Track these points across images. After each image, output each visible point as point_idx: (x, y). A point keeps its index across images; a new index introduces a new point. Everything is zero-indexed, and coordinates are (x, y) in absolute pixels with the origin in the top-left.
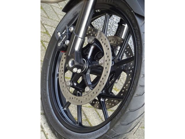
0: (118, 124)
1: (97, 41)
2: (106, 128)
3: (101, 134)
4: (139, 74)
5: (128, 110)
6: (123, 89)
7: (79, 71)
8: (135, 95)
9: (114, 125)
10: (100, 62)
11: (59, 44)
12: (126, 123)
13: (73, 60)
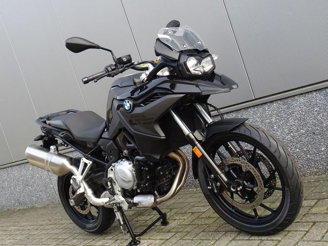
0: (289, 181)
1: (229, 166)
2: (287, 191)
3: (289, 196)
4: (267, 148)
5: (285, 169)
6: (268, 170)
7: (241, 187)
8: (278, 159)
9: (288, 184)
10: (244, 171)
11: (216, 191)
12: (292, 175)
13: (231, 186)
